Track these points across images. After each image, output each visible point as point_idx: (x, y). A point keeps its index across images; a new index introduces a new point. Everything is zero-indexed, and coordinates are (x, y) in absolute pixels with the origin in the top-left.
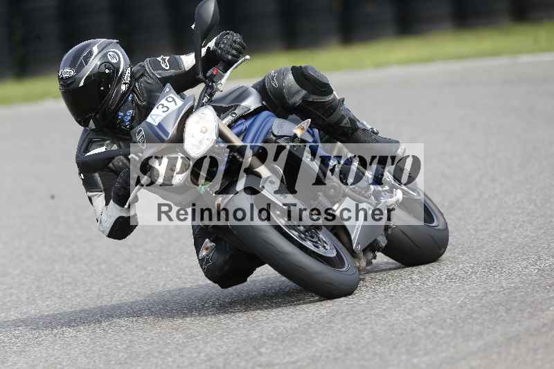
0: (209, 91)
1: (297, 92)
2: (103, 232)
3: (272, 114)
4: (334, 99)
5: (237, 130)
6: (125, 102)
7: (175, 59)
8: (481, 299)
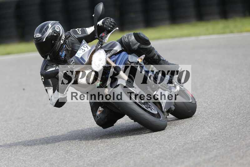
0: (101, 43)
1: (136, 44)
2: (52, 104)
3: (126, 53)
4: (151, 47)
5: (113, 59)
6: (62, 48)
7: (83, 29)
8: (183, 146)
